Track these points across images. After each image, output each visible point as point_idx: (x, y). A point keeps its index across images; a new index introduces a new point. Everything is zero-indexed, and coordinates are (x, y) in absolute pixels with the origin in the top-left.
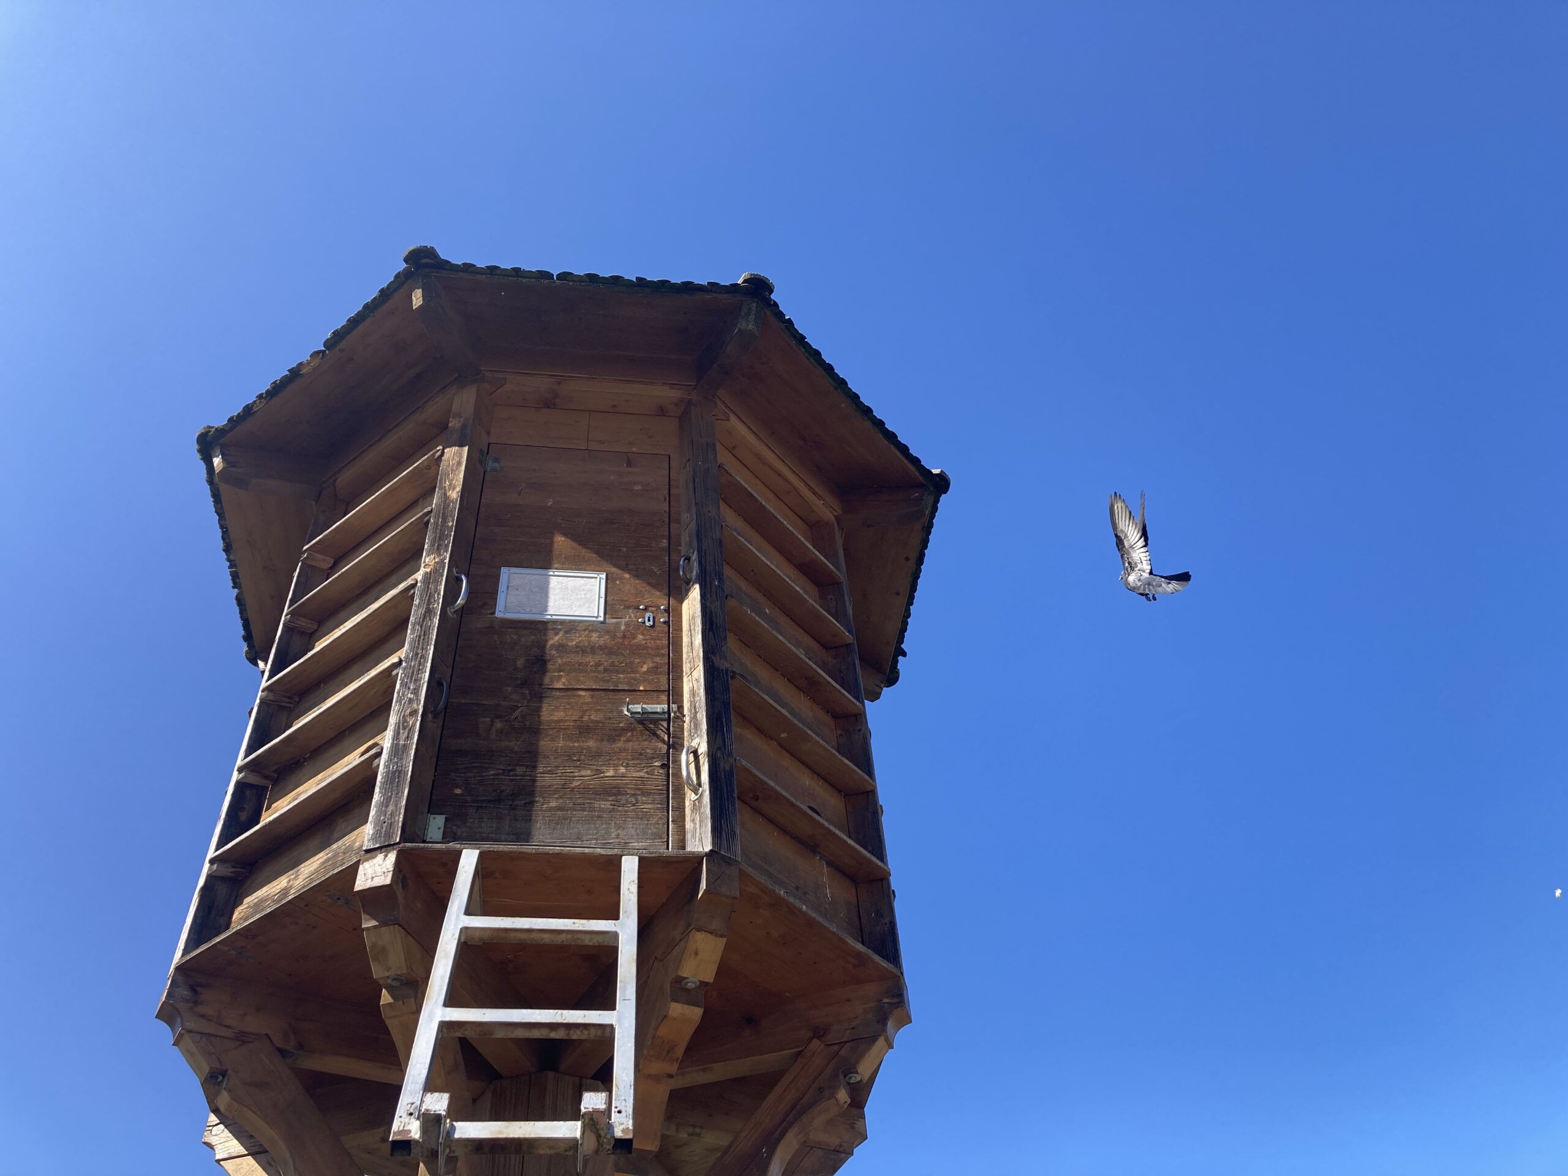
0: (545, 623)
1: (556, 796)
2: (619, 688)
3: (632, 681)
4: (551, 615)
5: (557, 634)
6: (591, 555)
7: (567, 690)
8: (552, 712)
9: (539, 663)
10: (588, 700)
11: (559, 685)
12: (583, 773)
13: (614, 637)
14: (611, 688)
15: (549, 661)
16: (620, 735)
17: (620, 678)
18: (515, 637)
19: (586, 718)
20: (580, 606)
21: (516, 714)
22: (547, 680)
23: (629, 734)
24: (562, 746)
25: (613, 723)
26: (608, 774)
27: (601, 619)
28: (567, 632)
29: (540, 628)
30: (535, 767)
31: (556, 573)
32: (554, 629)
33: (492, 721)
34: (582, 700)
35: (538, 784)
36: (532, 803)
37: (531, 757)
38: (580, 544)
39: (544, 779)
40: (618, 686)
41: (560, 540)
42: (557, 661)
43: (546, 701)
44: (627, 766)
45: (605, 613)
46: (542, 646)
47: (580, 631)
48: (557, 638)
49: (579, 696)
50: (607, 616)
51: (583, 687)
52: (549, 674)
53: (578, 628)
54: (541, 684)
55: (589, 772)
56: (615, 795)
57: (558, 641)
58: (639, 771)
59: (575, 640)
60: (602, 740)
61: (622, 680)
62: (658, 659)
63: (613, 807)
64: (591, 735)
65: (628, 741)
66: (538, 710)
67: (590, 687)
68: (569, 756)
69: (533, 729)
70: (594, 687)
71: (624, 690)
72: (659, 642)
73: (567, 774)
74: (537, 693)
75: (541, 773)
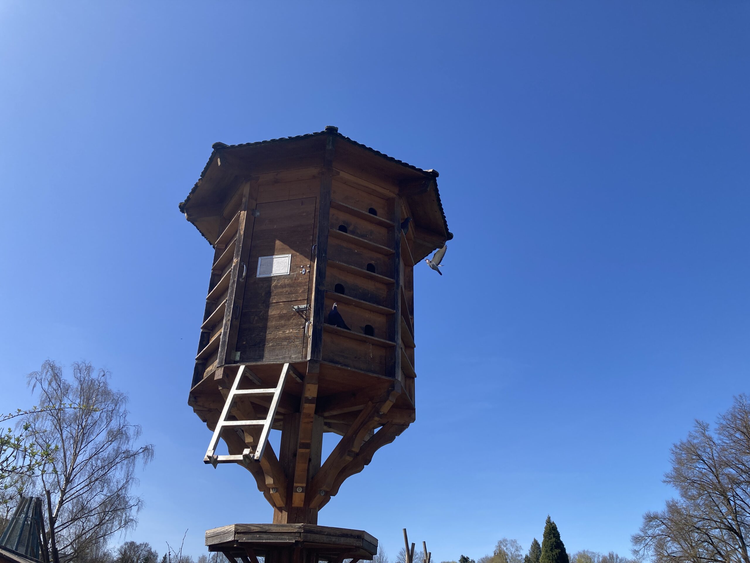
0: (271, 278)
1: (272, 342)
2: (292, 300)
3: (297, 297)
4: (273, 274)
5: (275, 281)
6: (287, 247)
7: (277, 303)
8: (273, 312)
9: (269, 294)
10: (283, 306)
11: (274, 301)
12: (279, 333)
13: (292, 280)
14: (290, 300)
15: (272, 292)
16: (291, 318)
17: (293, 296)
18: (262, 284)
19: (281, 313)
20: (282, 269)
21: (261, 314)
22: (271, 300)
23: (294, 317)
24: (274, 324)
25: (289, 314)
26: (287, 332)
27: (288, 273)
28: (278, 280)
29: (269, 280)
30: (266, 332)
31: (276, 257)
32: (274, 280)
33: (254, 317)
34: (281, 306)
35: (267, 338)
36: (264, 345)
37: (265, 328)
38: (284, 243)
39: (269, 336)
40: (292, 299)
41: (278, 243)
42: (274, 292)
43: (270, 308)
44: (292, 329)
45: (290, 271)
46: (270, 286)
47: (282, 279)
48: (275, 283)
49: (280, 304)
50: (291, 272)
51: (281, 301)
52: (272, 297)
53: (281, 278)
54: (269, 302)
55: (281, 332)
56: (289, 339)
57: (275, 284)
58: (296, 330)
59: (281, 282)
60: (286, 320)
61: (293, 297)
62: (305, 287)
63: (287, 344)
64: (283, 319)
65: (293, 320)
66: (268, 311)
67: (283, 301)
68: (276, 327)
69: (265, 319)
70: (285, 301)
71: (294, 301)
72: (306, 280)
73: (275, 334)
74: (267, 305)
75: (268, 334)
